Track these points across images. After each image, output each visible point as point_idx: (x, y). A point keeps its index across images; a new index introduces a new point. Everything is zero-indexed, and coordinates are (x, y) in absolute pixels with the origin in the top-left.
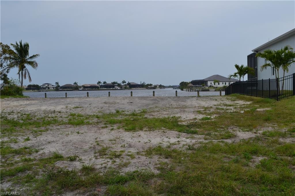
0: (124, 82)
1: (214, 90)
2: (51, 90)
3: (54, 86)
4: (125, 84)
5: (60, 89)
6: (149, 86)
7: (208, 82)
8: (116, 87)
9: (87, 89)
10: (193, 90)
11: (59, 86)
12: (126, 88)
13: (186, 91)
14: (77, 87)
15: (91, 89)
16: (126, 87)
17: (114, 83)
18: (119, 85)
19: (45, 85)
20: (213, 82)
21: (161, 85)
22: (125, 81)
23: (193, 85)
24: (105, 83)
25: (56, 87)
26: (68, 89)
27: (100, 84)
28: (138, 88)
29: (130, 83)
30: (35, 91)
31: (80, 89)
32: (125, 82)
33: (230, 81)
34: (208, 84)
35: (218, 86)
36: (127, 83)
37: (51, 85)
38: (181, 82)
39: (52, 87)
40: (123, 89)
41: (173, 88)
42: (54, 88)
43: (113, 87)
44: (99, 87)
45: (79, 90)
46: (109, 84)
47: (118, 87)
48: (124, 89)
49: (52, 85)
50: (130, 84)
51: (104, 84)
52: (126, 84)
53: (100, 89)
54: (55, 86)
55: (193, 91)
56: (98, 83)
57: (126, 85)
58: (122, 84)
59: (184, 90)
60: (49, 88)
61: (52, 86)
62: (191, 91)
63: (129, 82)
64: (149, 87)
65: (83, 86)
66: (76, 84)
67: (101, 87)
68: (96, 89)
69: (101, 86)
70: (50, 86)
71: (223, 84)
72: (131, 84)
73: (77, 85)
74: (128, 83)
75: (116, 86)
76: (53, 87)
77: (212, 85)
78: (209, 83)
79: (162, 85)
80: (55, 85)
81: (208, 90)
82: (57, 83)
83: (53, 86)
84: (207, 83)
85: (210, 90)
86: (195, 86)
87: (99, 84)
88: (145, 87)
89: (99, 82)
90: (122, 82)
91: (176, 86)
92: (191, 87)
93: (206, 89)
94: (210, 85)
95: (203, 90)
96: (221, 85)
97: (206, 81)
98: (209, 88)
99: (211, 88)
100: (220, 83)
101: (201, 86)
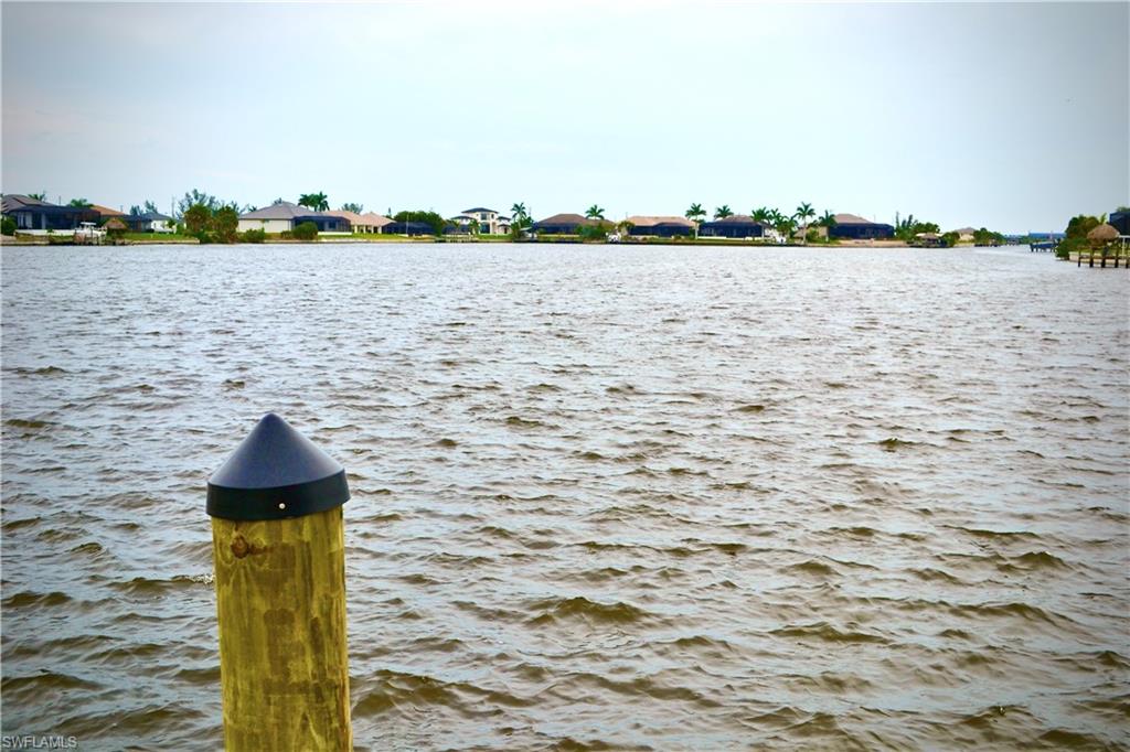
0: (806, 211)
2: (494, 237)
3: (509, 220)
4: (809, 219)
5: (530, 235)
6: (918, 235)
8: (766, 232)
9: (641, 237)
10: (1117, 259)
11: (528, 222)
12: (811, 239)
13: (1079, 263)
14: (600, 226)
15: (662, 239)
16: (814, 233)
17: (761, 214)
18: (785, 226)
19: (470, 215)
21: (983, 229)
22: (810, 207)
23: (1118, 235)
24: (724, 212)
25: (515, 226)
26: (565, 236)
27: (700, 217)
28: (867, 241)
29: (833, 216)
30: (423, 241)
31: (612, 237)
32: (811, 213)
36: (821, 218)
37: (496, 216)
38: (1074, 218)
39: (498, 223)
40: (797, 242)
41: (1032, 247)
42: (506, 228)
44: (693, 232)
45: (606, 243)
46: (741, 220)
47: (777, 234)
48: (803, 243)
49: (500, 215)
50: (833, 221)
51: (720, 219)
52: (815, 218)
53: (697, 237)
54: (512, 222)
55: (1116, 265)
56: (690, 213)
57: (813, 225)
58: (799, 222)
59: (1074, 255)
60: (486, 229)
61: (501, 218)
62: (1103, 265)
63: (830, 213)
64: (919, 238)
65: (624, 224)
66: (596, 215)
67: (705, 231)
68: (683, 237)
69: (705, 228)
70: (490, 221)
72: (838, 221)
73: (601, 217)
74: (823, 215)
75: (771, 227)
76: (503, 225)
79: (991, 230)
80: (509, 214)
82: (519, 208)
83: (503, 222)
86: (1128, 241)
87: (693, 218)
88: (902, 238)
89: (696, 211)
90: (799, 209)
91: (1046, 237)
92: (1105, 241)
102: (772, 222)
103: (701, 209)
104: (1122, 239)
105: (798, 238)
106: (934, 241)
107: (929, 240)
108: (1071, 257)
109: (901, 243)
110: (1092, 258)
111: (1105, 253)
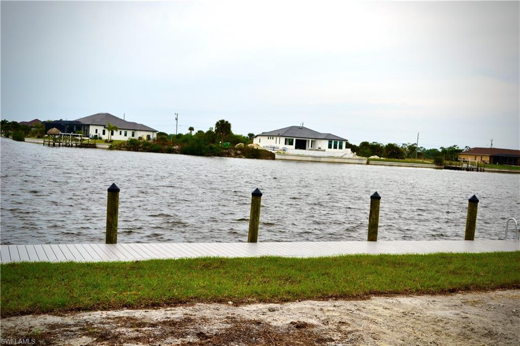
1: (107, 147)
7: (91, 127)
10: (60, 142)
13: (44, 144)
20: (100, 129)
23: (60, 133)
33: (135, 130)
34: (90, 133)
35: (113, 138)
55: (59, 146)
62: (54, 145)
71: (121, 134)
77: (97, 134)
78: (92, 131)
81: (93, 146)
84: (88, 131)
85: (97, 146)
86: (64, 135)
92: (55, 135)
93: (91, 144)
94: (94, 135)
95: (83, 144)
96: (118, 137)
97: (85, 125)
98: (94, 140)
99: (97, 140)
100: (115, 132)
101: (81, 136)
104: (62, 135)
108: (25, 140)
110: (49, 142)
111: (55, 140)
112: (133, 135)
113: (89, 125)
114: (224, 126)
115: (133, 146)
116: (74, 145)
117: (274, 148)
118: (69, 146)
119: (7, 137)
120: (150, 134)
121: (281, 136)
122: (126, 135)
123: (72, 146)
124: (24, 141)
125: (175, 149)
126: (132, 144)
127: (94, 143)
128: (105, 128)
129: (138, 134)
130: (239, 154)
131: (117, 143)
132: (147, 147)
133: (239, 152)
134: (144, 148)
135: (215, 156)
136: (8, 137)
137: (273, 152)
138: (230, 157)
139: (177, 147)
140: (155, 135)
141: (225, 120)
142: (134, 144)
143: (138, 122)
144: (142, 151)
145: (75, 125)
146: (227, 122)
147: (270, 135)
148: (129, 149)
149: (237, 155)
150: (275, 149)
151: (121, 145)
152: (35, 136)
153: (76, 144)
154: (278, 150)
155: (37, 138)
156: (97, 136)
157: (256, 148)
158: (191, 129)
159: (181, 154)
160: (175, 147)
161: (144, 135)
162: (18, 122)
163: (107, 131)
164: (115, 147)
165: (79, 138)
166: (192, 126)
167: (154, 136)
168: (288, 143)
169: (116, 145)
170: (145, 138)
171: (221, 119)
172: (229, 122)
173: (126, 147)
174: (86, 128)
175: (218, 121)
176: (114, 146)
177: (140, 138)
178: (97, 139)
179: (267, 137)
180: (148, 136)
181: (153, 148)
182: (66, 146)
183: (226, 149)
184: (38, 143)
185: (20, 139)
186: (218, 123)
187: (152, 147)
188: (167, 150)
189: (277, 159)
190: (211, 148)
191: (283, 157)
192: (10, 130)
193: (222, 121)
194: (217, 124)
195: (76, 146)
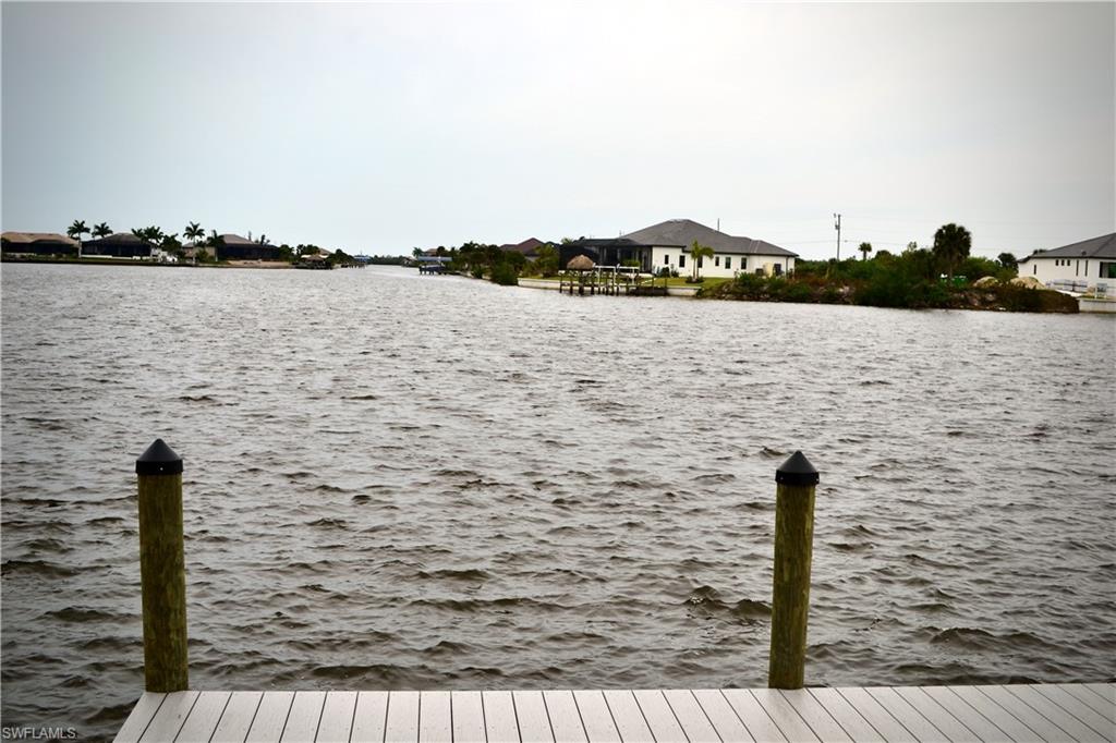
0: (193, 231)
1: (692, 292)
4: (197, 238)
6: (303, 256)
7: (655, 250)
8: (154, 251)
9: (18, 255)
10: (593, 286)
12: (202, 260)
13: (561, 290)
15: (41, 257)
16: (204, 253)
17: (153, 233)
18: (171, 244)
20: (675, 255)
21: (338, 250)
22: (199, 228)
23: (594, 265)
24: (103, 230)
27: (83, 235)
28: (255, 262)
29: (222, 237)
32: (200, 233)
33: (748, 254)
34: (653, 263)
35: (703, 273)
36: (209, 238)
38: (462, 245)
40: (188, 262)
43: (144, 249)
44: (76, 250)
46: (124, 239)
47: (165, 253)
48: (193, 263)
51: (99, 237)
52: (204, 239)
53: (80, 256)
55: (592, 293)
56: (72, 231)
57: (200, 244)
58: (185, 241)
62: (581, 293)
63: (218, 234)
64: (305, 259)
67: (87, 250)
68: (64, 255)
69: (88, 247)
71: (717, 264)
72: (227, 241)
74: (211, 235)
75: (156, 247)
77: (669, 266)
78: (658, 259)
79: (343, 251)
81: (663, 292)
84: (648, 259)
85: (670, 291)
86: (601, 269)
87: (76, 235)
88: (287, 259)
89: (79, 228)
90: (188, 229)
92: (582, 270)
93: (656, 288)
94: (661, 268)
95: (642, 288)
96: (711, 270)
97: (642, 247)
98: (663, 279)
99: (669, 280)
100: (705, 259)
101: (636, 270)
102: (161, 241)
103: (85, 226)
104: (597, 269)
105: (187, 258)
106: (320, 262)
107: (314, 261)
108: (520, 283)
109: (286, 264)
110: (572, 285)
111: (582, 280)
112: (744, 266)
113: (650, 248)
114: (953, 239)
115: (747, 289)
116: (624, 290)
117: (1074, 285)
118: (612, 294)
119: (478, 276)
120: (781, 261)
121: (1091, 257)
122: (728, 266)
123: (618, 294)
124: (516, 284)
125: (843, 294)
126: (744, 285)
127: (663, 285)
128: (684, 251)
129: (755, 264)
130: (991, 303)
131: (713, 284)
132: (779, 291)
133: (990, 297)
134: (773, 292)
135: (934, 306)
136: (481, 278)
137: (1073, 294)
138: (972, 309)
139: (847, 288)
140: (791, 264)
141: (958, 225)
142: (750, 285)
143: (754, 238)
144: (767, 300)
145: (618, 247)
146: (961, 229)
147: (1061, 256)
148: (739, 297)
149: (985, 305)
150: (1077, 289)
151: (721, 287)
152: (537, 274)
153: (627, 287)
154: (1085, 290)
155: (543, 278)
156: (667, 269)
157: (1031, 287)
158: (865, 248)
159: (854, 304)
160: (841, 290)
161: (767, 264)
162: (499, 245)
163: (688, 258)
164: (709, 293)
165: (632, 276)
166: (866, 242)
167: (788, 266)
168: (1106, 272)
169: (711, 289)
170: (770, 271)
171: (946, 224)
172: (967, 229)
173: (734, 293)
174: (644, 254)
175: (940, 228)
176: (707, 290)
177: (760, 272)
178: (668, 276)
179: (1054, 262)
180: (777, 267)
181: (794, 294)
182: (607, 293)
183: (961, 291)
184: (545, 288)
185: (509, 281)
186: (940, 231)
187: (790, 291)
188: (823, 296)
189: (1083, 312)
190: (926, 290)
191: (1099, 307)
192: (483, 262)
193: (951, 228)
194: (939, 235)
195: (630, 294)
